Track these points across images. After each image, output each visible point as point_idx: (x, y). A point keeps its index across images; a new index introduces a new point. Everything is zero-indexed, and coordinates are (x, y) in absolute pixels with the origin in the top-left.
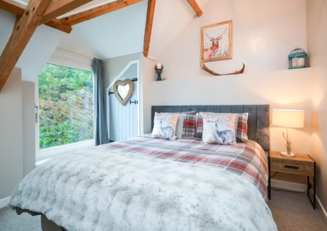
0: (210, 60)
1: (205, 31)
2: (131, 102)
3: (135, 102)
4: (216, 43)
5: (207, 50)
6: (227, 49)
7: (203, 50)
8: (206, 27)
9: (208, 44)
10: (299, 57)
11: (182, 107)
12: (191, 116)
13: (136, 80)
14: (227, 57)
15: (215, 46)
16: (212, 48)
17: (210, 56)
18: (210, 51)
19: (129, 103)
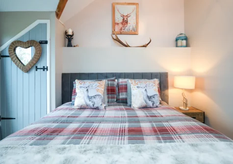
0: (121, 34)
1: (117, 7)
2: (37, 69)
3: (44, 69)
4: (126, 19)
5: (118, 24)
6: (134, 26)
7: (114, 24)
8: (118, 4)
9: (119, 19)
10: (183, 40)
11: (97, 74)
12: (112, 82)
13: (46, 42)
14: (134, 32)
15: (125, 22)
16: (122, 23)
17: (121, 29)
18: (121, 26)
19: (34, 69)
